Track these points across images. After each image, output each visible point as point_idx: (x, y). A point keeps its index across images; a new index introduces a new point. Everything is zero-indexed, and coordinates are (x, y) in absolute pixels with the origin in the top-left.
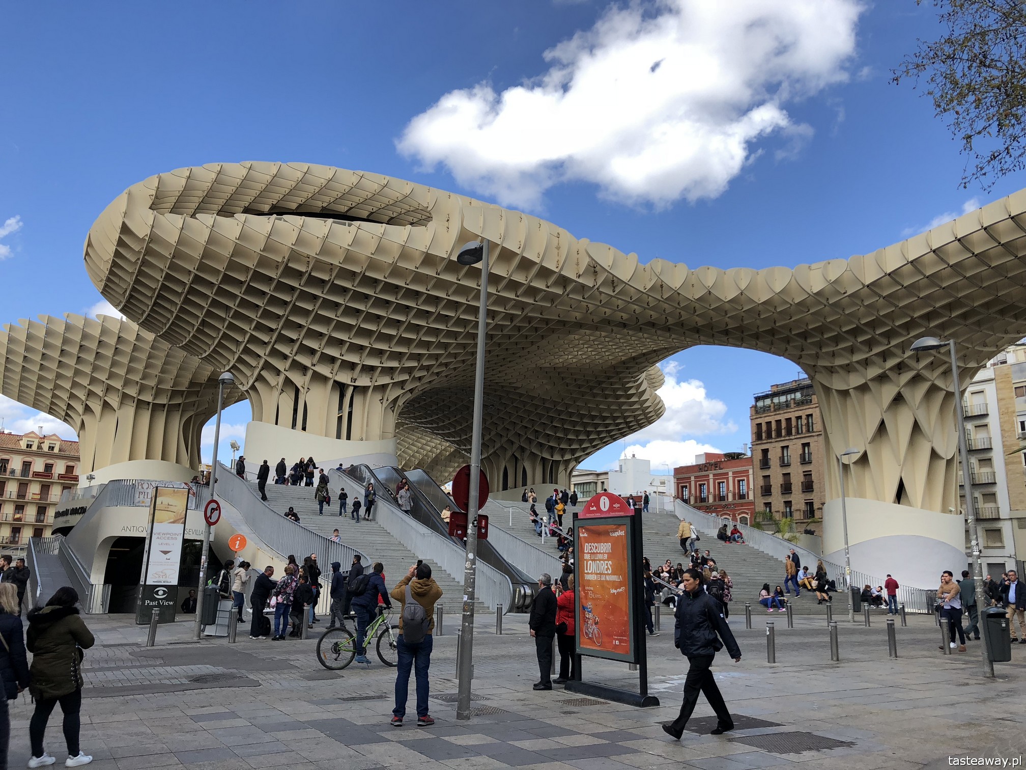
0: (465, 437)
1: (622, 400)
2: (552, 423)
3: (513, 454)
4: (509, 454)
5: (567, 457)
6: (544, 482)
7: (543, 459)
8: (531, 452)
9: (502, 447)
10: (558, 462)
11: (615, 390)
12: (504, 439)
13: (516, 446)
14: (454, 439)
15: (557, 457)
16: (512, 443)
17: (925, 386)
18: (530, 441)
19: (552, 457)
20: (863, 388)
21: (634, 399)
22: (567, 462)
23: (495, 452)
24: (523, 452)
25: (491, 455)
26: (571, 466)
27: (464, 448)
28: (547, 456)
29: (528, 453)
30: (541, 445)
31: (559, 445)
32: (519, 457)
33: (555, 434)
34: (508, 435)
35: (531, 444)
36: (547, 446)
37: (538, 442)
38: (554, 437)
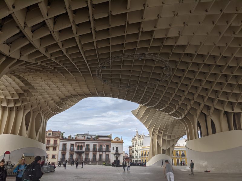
0: (167, 105)
2: (227, 81)
3: (202, 112)
4: (198, 112)
7: (226, 113)
8: (215, 109)
9: (192, 108)
12: (192, 102)
13: (202, 106)
14: (163, 109)
16: (199, 104)
18: (212, 100)
19: (233, 110)
23: (188, 113)
24: (209, 110)
25: (187, 115)
27: (170, 113)
28: (229, 110)
29: (212, 110)
30: (222, 102)
31: (237, 100)
32: (206, 113)
33: (232, 91)
34: (194, 98)
35: (213, 102)
36: (227, 102)
37: (219, 100)
38: (232, 93)
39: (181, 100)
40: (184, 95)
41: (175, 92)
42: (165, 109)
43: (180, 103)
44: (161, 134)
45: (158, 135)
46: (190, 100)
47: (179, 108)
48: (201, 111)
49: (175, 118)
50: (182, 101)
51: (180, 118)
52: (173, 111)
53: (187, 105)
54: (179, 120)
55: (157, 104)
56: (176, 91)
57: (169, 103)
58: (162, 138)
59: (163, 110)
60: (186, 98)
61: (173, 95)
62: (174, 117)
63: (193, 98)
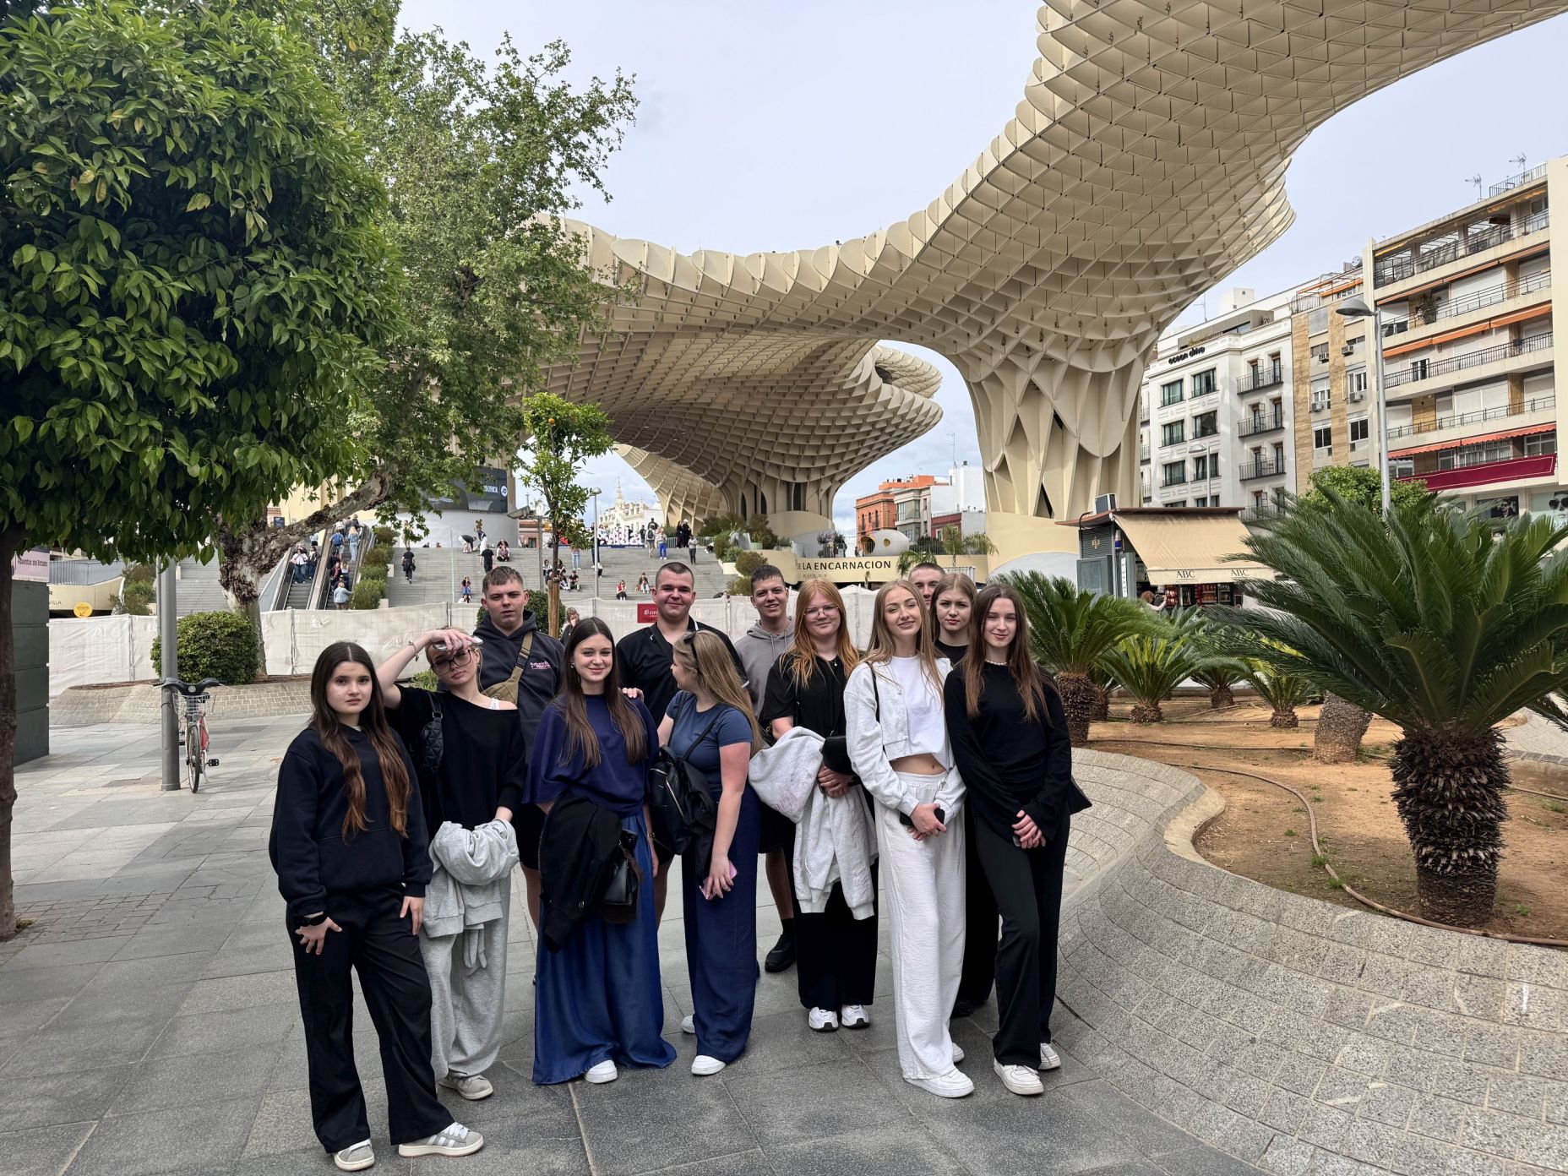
0: (693, 463)
1: (851, 404)
2: (777, 440)
3: (748, 481)
4: (744, 480)
5: (815, 477)
6: (789, 509)
7: (784, 482)
8: (769, 477)
10: (805, 484)
11: (834, 394)
13: (748, 470)
15: (800, 479)
16: (744, 467)
17: (1062, 370)
18: (761, 463)
19: (794, 479)
20: (993, 378)
21: (867, 402)
22: (818, 482)
23: (728, 479)
24: (760, 477)
25: (726, 482)
26: (824, 487)
27: (700, 475)
28: (787, 478)
29: (763, 477)
30: (778, 467)
31: (798, 465)
32: (756, 484)
33: (788, 452)
35: (763, 466)
36: (784, 467)
38: (788, 456)
43: (713, 463)
46: (728, 460)
47: (714, 470)
49: (710, 483)
51: (717, 484)
52: (704, 473)
53: (724, 467)
54: (716, 487)
55: (675, 458)
57: (696, 460)
59: (688, 468)
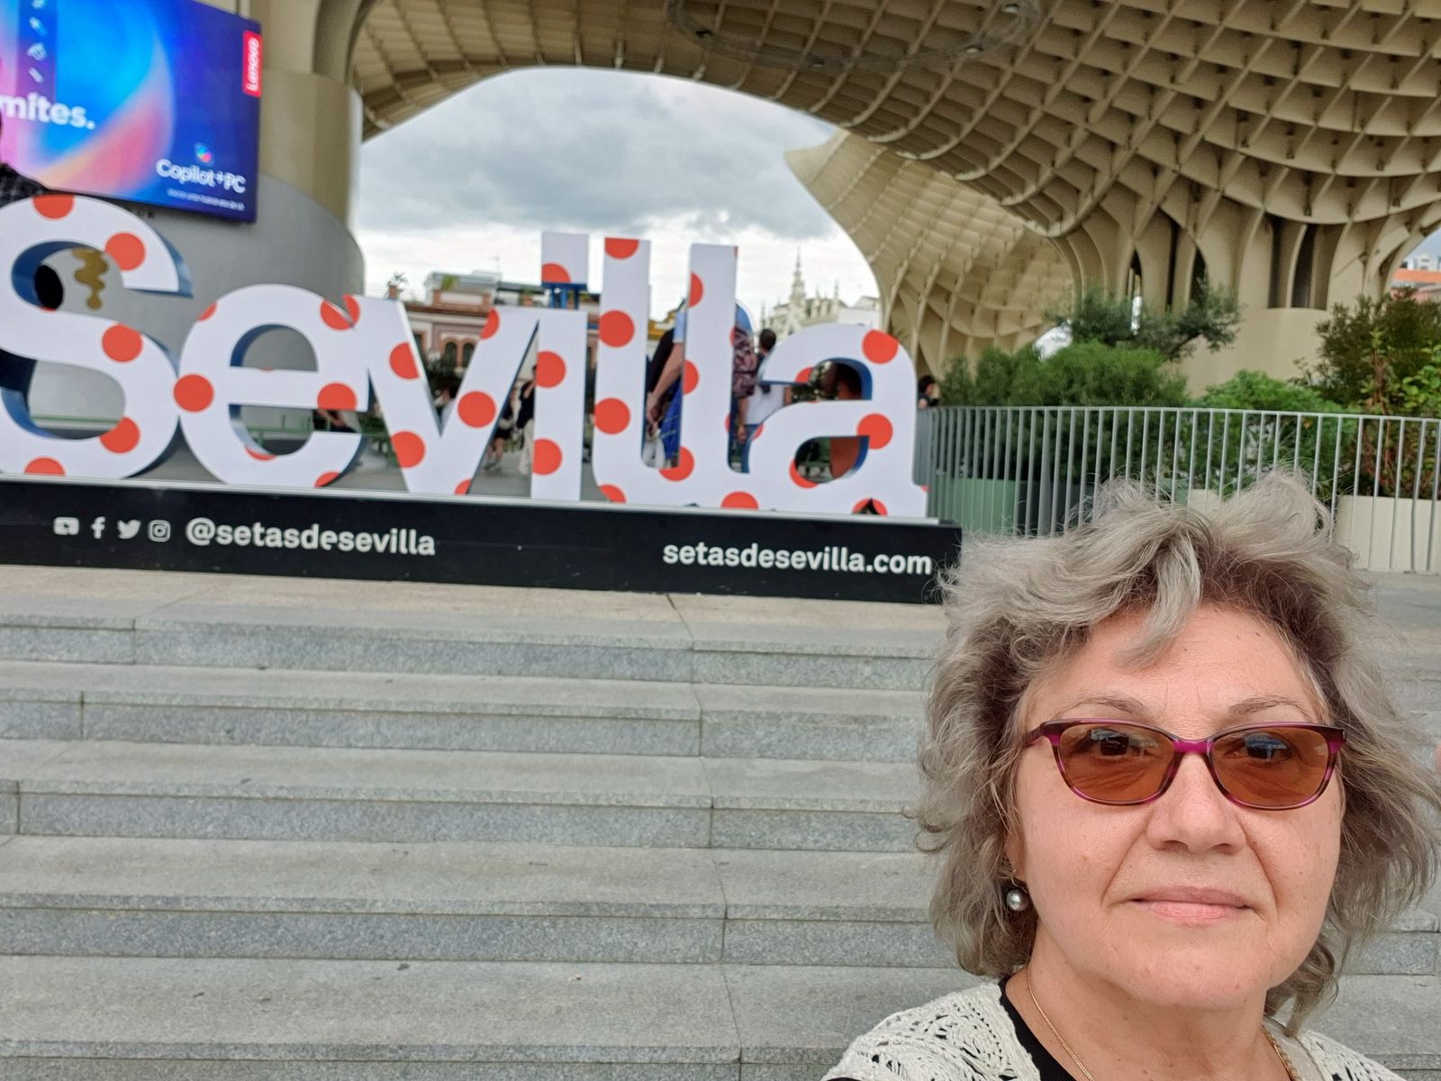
0: (995, 162)
2: (1296, 71)
3: (1160, 213)
4: (1145, 210)
5: (1371, 208)
6: (1274, 301)
7: (1276, 225)
8: (1224, 199)
9: (1117, 185)
10: (1333, 231)
12: (1122, 157)
13: (1166, 179)
14: (971, 176)
15: (1326, 211)
16: (1155, 169)
18: (1220, 156)
19: (1308, 210)
22: (1370, 230)
23: (1097, 209)
24: (1196, 200)
25: (1087, 217)
26: (1385, 245)
27: (1009, 201)
28: (1286, 208)
29: (1211, 201)
31: (1334, 165)
32: (1181, 221)
33: (1316, 117)
34: (1135, 139)
35: (1220, 164)
36: (1286, 171)
37: (1248, 158)
38: (1312, 132)
39: (1069, 140)
40: (1087, 120)
41: (1043, 101)
42: (987, 176)
43: (1062, 157)
44: (947, 300)
45: (928, 309)
46: (1112, 146)
47: (1057, 180)
48: (1155, 207)
49: (1032, 225)
50: (1072, 149)
51: (1056, 230)
52: (1023, 191)
53: (1095, 170)
54: (1049, 238)
55: (945, 148)
56: (1052, 95)
57: (1009, 148)
58: (946, 326)
59: (975, 181)
60: (1093, 137)
61: (1035, 116)
62: (1027, 219)
63: (1130, 138)
